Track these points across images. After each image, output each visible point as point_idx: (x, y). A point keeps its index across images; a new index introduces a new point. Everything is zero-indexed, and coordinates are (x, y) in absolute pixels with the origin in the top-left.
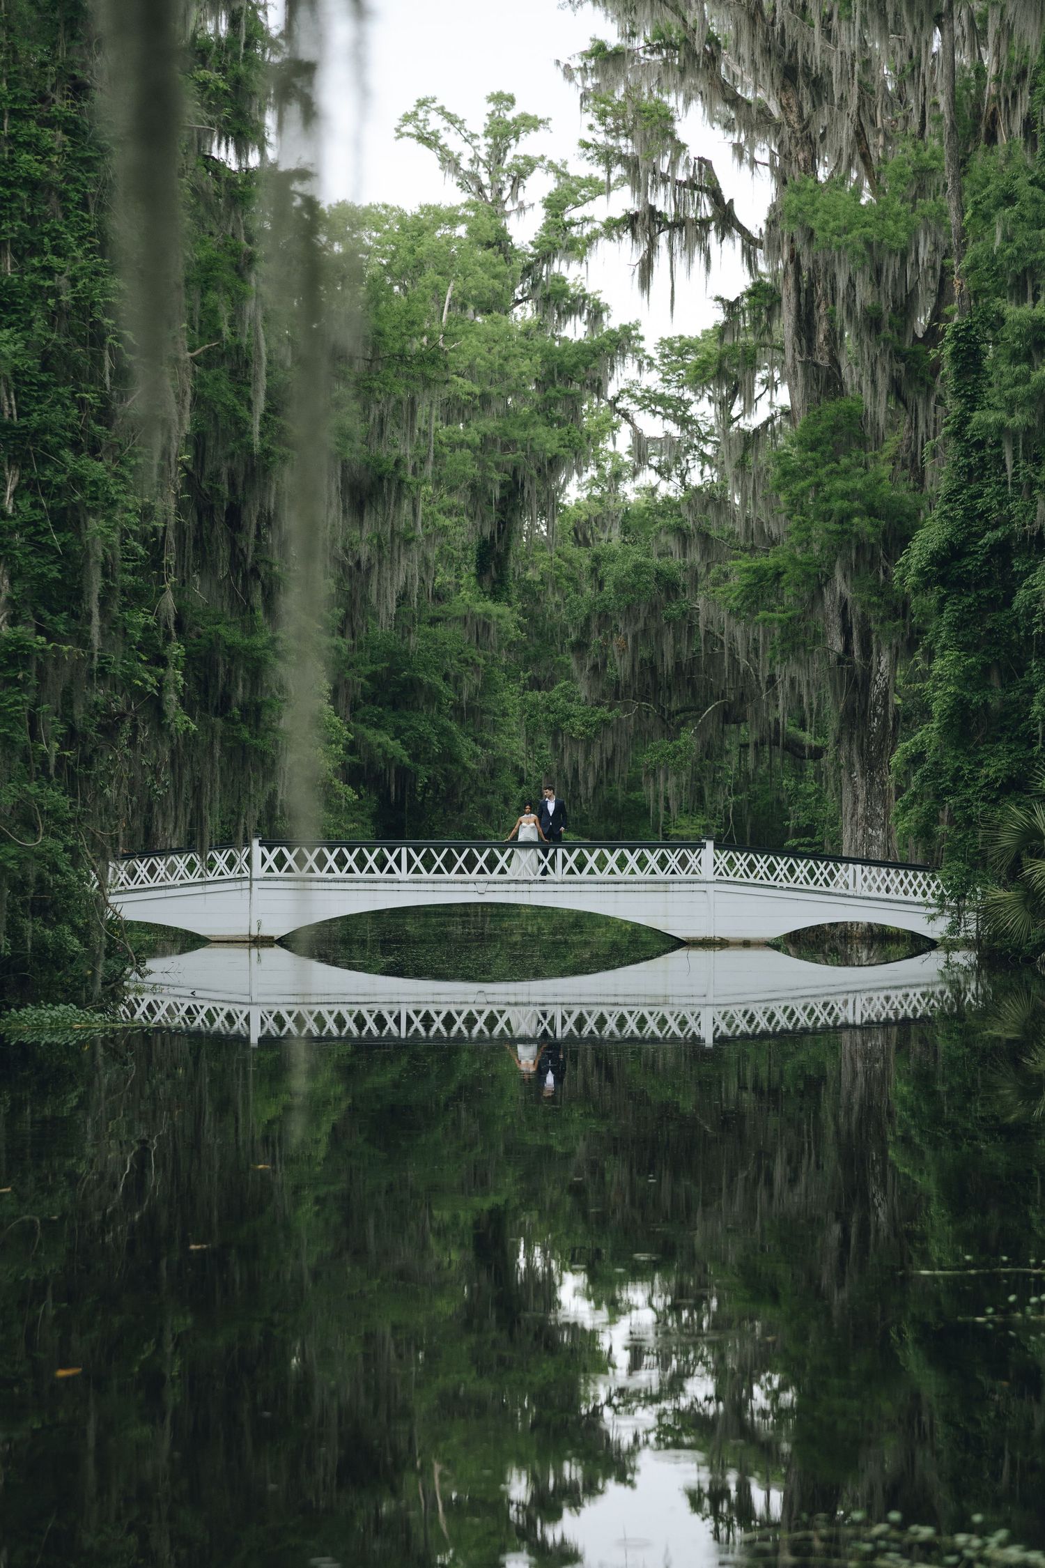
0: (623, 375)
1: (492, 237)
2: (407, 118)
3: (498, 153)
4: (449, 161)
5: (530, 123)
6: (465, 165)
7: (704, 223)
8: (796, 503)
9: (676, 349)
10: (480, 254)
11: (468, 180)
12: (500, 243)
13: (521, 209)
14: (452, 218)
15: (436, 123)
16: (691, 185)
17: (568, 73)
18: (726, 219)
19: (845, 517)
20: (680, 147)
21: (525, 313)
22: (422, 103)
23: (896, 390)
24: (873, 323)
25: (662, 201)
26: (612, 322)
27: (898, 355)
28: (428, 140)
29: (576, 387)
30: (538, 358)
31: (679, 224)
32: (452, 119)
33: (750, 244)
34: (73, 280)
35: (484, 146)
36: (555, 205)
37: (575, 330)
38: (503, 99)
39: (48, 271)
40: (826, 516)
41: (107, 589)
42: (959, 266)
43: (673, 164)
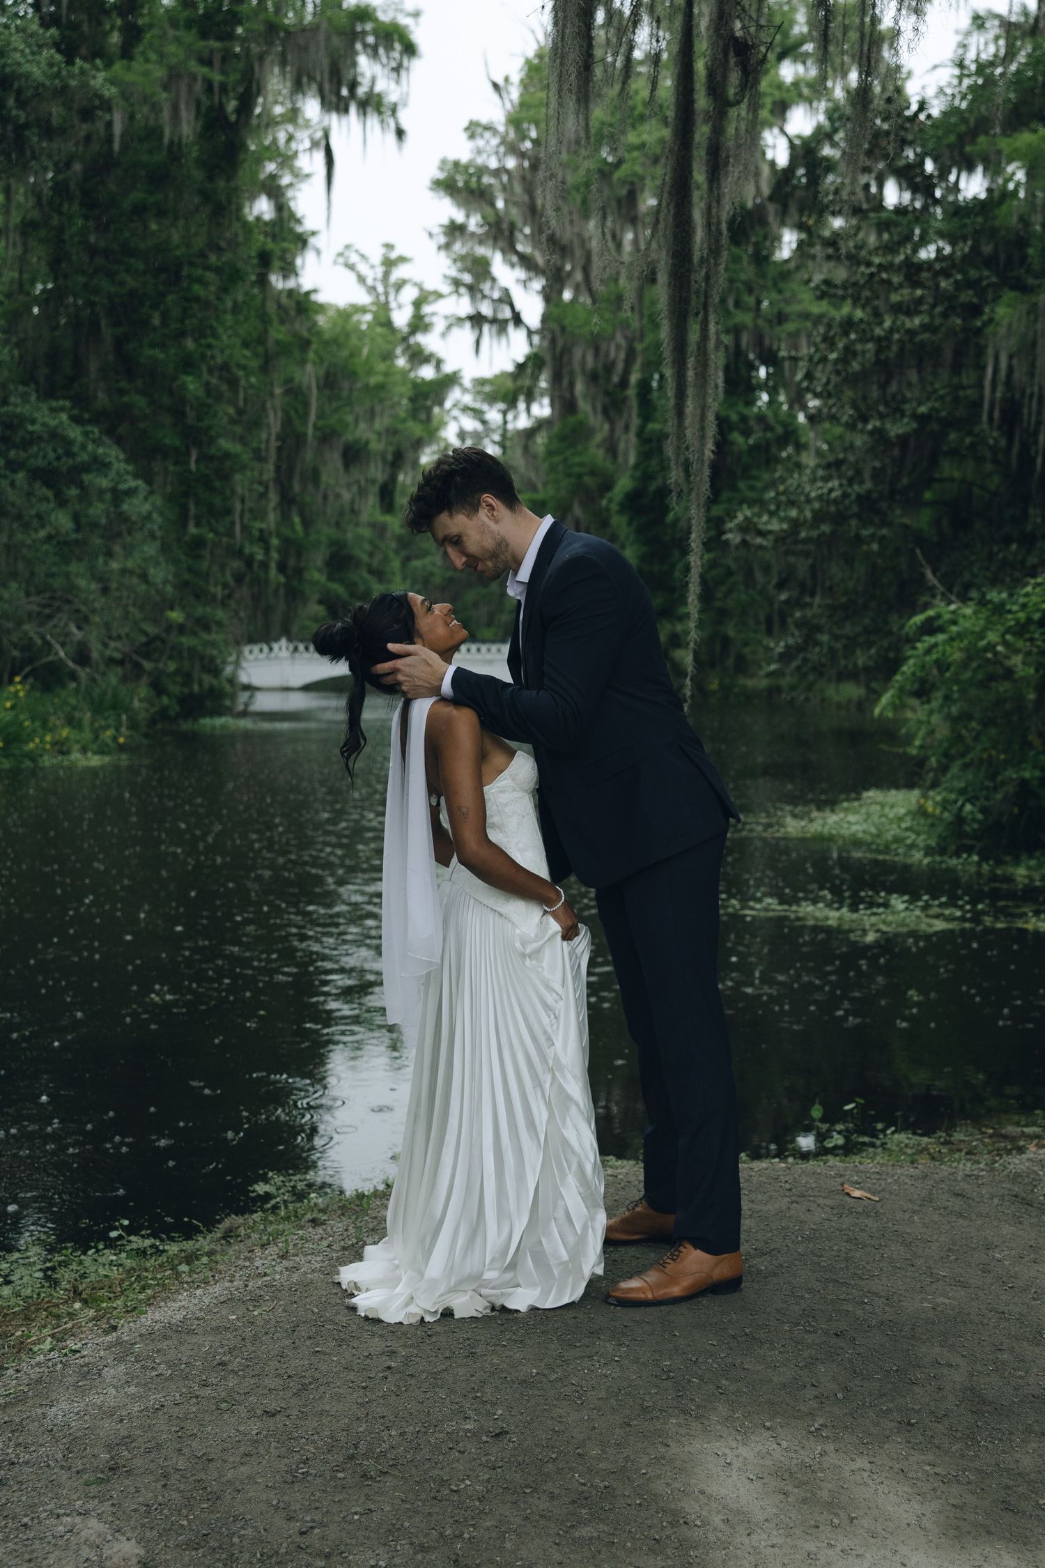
0: (455, 396)
1: (383, 320)
2: (340, 255)
3: (386, 275)
4: (361, 279)
5: (402, 259)
6: (370, 282)
7: (506, 321)
8: (553, 468)
9: (480, 382)
10: (379, 330)
11: (372, 289)
12: (388, 324)
13: (400, 307)
14: (363, 310)
15: (354, 258)
16: (500, 300)
17: (431, 235)
18: (517, 319)
19: (580, 476)
20: (494, 280)
21: (401, 362)
22: (348, 247)
23: (605, 411)
24: (593, 377)
25: (486, 309)
26: (448, 368)
27: (607, 393)
28: (351, 267)
29: (429, 403)
30: (409, 386)
31: (494, 321)
32: (363, 256)
33: (530, 333)
34: (222, 351)
35: (380, 271)
36: (418, 304)
37: (427, 372)
38: (389, 247)
39: (209, 346)
40: (569, 475)
41: (243, 511)
42: (639, 347)
43: (492, 288)
